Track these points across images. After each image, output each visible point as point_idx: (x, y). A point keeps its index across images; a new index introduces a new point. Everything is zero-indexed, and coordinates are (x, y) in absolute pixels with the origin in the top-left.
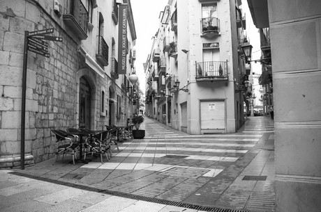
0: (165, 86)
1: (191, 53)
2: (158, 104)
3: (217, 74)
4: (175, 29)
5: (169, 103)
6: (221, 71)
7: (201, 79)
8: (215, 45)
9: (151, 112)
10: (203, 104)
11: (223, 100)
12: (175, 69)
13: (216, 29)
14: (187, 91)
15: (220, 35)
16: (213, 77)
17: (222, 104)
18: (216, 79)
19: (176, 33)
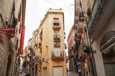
0: (34, 60)
1: (49, 47)
2: (30, 67)
3: (60, 56)
4: (41, 38)
5: (36, 67)
6: (61, 55)
7: (54, 58)
8: (59, 45)
9: (25, 70)
10: (54, 68)
11: (62, 66)
12: (40, 53)
13: (59, 39)
14: (47, 62)
15: (60, 41)
16: (58, 57)
17: (62, 68)
18: (60, 58)
19: (42, 40)
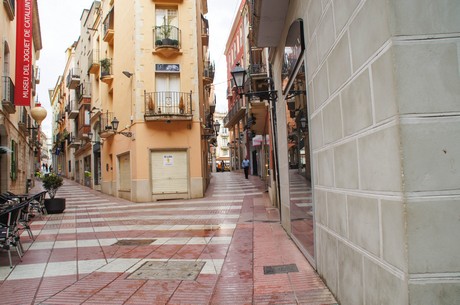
0: (89, 126)
1: (137, 77)
2: (77, 155)
3: (176, 111)
4: (109, 39)
5: (98, 154)
6: (182, 107)
7: (153, 118)
8: (174, 67)
9: (63, 167)
10: (155, 156)
11: (185, 150)
12: (108, 103)
13: (175, 44)
14: (129, 135)
15: (181, 54)
16: (171, 115)
17: (183, 156)
18: (175, 118)
19: (111, 46)
